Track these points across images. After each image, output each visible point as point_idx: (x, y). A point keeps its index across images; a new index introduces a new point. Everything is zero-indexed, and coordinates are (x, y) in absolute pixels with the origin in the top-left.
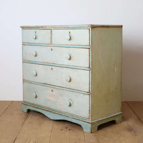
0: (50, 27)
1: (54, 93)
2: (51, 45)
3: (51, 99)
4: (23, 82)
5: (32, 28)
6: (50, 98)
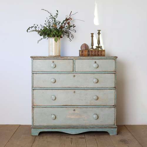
0: (72, 58)
1: (76, 112)
3: (73, 117)
4: (33, 108)
6: (71, 117)
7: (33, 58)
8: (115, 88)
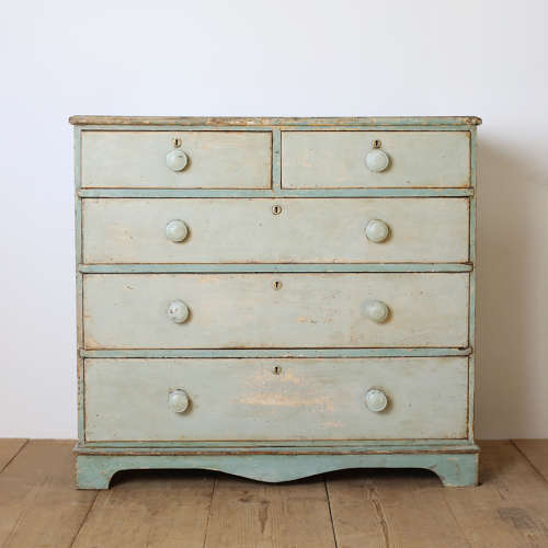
0: (267, 122)
2: (270, 193)
4: (83, 359)
5: (150, 124)
6: (263, 404)
7: (80, 123)
8: (468, 268)
